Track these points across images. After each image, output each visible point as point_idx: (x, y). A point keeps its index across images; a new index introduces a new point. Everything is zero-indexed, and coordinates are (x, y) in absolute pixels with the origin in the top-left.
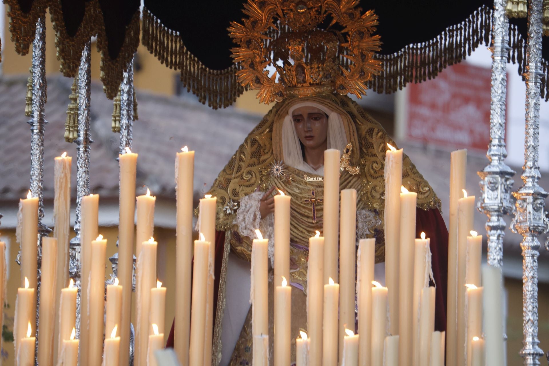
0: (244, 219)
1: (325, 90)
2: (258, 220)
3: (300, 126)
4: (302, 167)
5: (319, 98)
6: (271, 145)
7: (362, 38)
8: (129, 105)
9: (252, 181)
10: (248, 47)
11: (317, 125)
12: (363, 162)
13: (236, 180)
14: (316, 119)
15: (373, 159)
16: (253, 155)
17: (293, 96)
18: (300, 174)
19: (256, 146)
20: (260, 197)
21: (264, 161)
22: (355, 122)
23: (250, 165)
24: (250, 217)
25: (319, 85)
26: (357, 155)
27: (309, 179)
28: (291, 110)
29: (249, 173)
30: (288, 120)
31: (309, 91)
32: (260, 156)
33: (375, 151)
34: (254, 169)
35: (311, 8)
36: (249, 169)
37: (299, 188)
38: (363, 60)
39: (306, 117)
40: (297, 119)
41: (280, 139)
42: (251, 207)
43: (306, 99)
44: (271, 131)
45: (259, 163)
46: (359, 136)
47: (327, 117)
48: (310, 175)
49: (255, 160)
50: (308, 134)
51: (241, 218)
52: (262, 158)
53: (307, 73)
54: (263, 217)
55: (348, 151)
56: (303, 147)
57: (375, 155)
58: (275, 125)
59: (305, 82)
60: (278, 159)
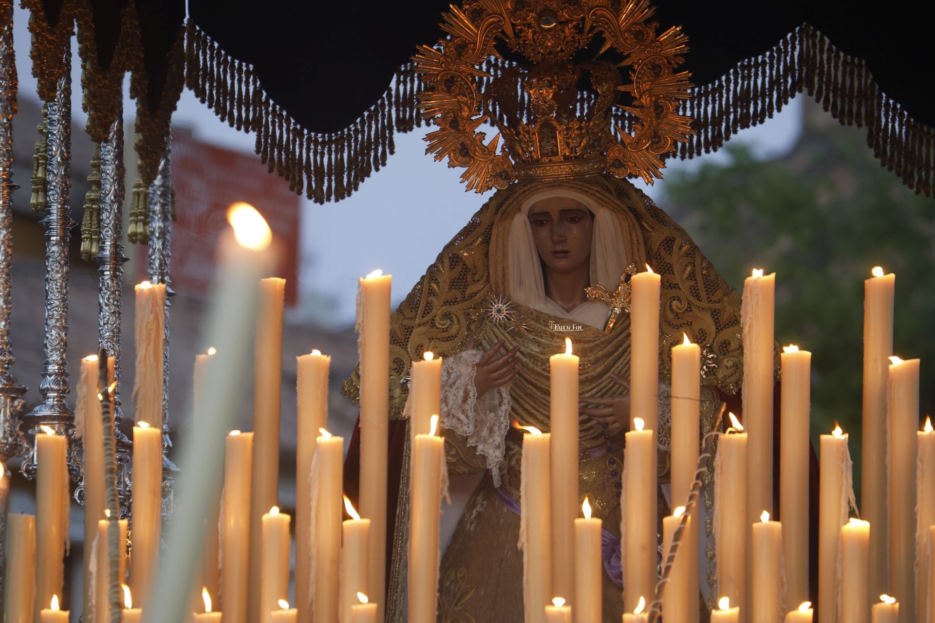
0: (446, 399)
1: (591, 168)
2: (472, 400)
3: (544, 233)
4: (542, 306)
5: (578, 181)
6: (487, 266)
7: (657, 76)
9: (453, 331)
10: (449, 91)
11: (574, 232)
13: (423, 329)
14: (573, 220)
16: (454, 284)
17: (532, 179)
18: (540, 318)
19: (458, 268)
20: (477, 360)
21: (474, 294)
22: (642, 227)
23: (446, 303)
25: (580, 159)
27: (557, 328)
28: (527, 204)
29: (447, 316)
30: (520, 224)
31: (564, 170)
32: (466, 286)
33: (676, 278)
34: (456, 309)
35: (566, 22)
36: (445, 309)
37: (539, 344)
38: (658, 117)
39: (555, 216)
40: (538, 219)
41: (505, 255)
42: (459, 377)
43: (557, 184)
44: (487, 241)
45: (464, 300)
46: (648, 252)
47: (593, 216)
48: (558, 321)
49: (457, 293)
50: (559, 248)
52: (470, 290)
53: (560, 138)
54: (480, 396)
55: (628, 277)
56: (545, 268)
58: (494, 231)
59: (555, 154)
60: (500, 293)
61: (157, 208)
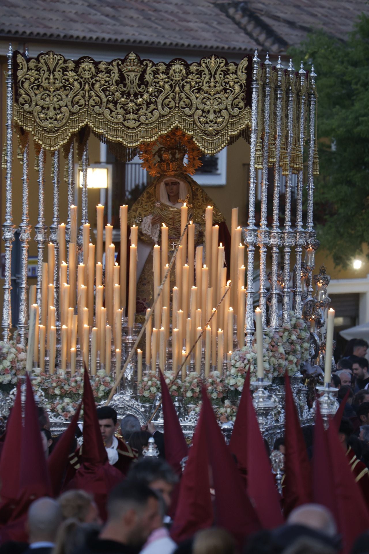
0: (144, 227)
1: (179, 172)
2: (151, 227)
3: (168, 187)
4: (168, 203)
5: (176, 176)
6: (155, 194)
7: (194, 151)
8: (86, 161)
9: (147, 209)
10: (146, 154)
11: (175, 187)
12: (194, 202)
13: (141, 208)
14: (174, 185)
15: (198, 201)
16: (147, 198)
17: (165, 175)
18: (168, 207)
19: (149, 194)
20: (151, 218)
21: (152, 200)
22: (191, 186)
23: (146, 202)
24: (147, 226)
25: (176, 171)
26: (191, 199)
27: (171, 209)
28: (164, 180)
29: (146, 205)
30: (162, 185)
31: (172, 173)
32: (151, 198)
33: (199, 198)
34: (148, 204)
35: (173, 138)
36: (146, 204)
37: (167, 213)
38: (194, 160)
39: (170, 184)
40: (167, 184)
41: (159, 192)
42: (148, 222)
43: (171, 176)
44: (155, 188)
45: (150, 202)
46: (192, 191)
47: (179, 183)
48: (172, 207)
49: (148, 200)
50: (171, 191)
51: (143, 226)
52: (152, 199)
53: (171, 166)
54: (152, 225)
55: (187, 197)
56: (169, 196)
57: (198, 199)
58: (157, 186)
59: (170, 169)
60: (158, 200)
61: (84, 164)
